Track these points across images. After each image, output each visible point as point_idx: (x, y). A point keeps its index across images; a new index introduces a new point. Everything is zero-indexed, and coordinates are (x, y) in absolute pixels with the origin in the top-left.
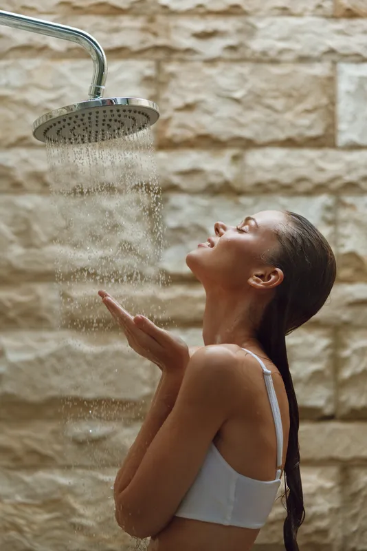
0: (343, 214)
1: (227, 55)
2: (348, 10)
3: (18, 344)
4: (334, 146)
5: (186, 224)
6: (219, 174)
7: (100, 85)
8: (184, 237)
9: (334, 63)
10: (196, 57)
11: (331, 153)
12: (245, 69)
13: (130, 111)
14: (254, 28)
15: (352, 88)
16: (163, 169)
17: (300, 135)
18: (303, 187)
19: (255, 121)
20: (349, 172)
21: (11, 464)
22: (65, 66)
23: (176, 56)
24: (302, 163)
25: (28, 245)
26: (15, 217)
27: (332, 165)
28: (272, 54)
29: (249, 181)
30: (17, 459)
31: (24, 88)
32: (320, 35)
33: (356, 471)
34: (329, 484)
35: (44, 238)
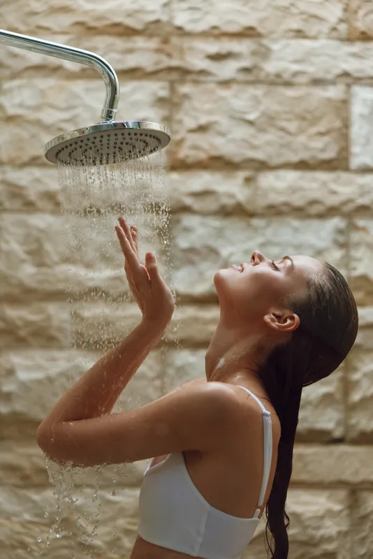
0: (355, 237)
1: (241, 77)
2: (363, 33)
3: (29, 363)
4: (347, 169)
5: (198, 245)
6: (231, 196)
7: (112, 108)
8: (195, 258)
9: (348, 86)
10: (210, 78)
11: (344, 176)
12: (259, 91)
13: (141, 135)
14: (269, 50)
15: (366, 111)
16: (175, 190)
17: (313, 158)
18: (315, 209)
19: (269, 143)
20: (362, 195)
21: (19, 482)
22: (79, 86)
23: (189, 77)
24: (314, 185)
25: (40, 264)
26: (28, 236)
27: (344, 188)
28: (286, 76)
29: (261, 203)
30: (25, 478)
31: (38, 108)
32: (335, 57)
33: (365, 495)
34: (337, 507)
35: (56, 258)
